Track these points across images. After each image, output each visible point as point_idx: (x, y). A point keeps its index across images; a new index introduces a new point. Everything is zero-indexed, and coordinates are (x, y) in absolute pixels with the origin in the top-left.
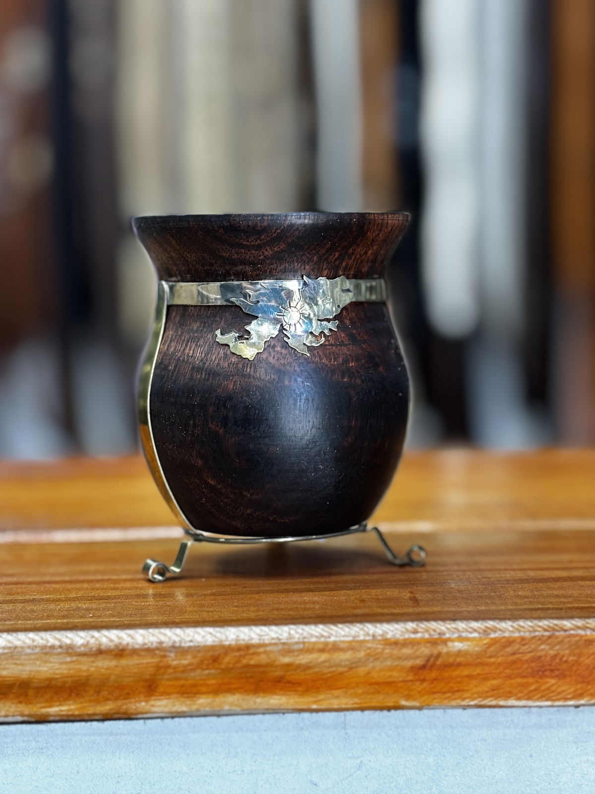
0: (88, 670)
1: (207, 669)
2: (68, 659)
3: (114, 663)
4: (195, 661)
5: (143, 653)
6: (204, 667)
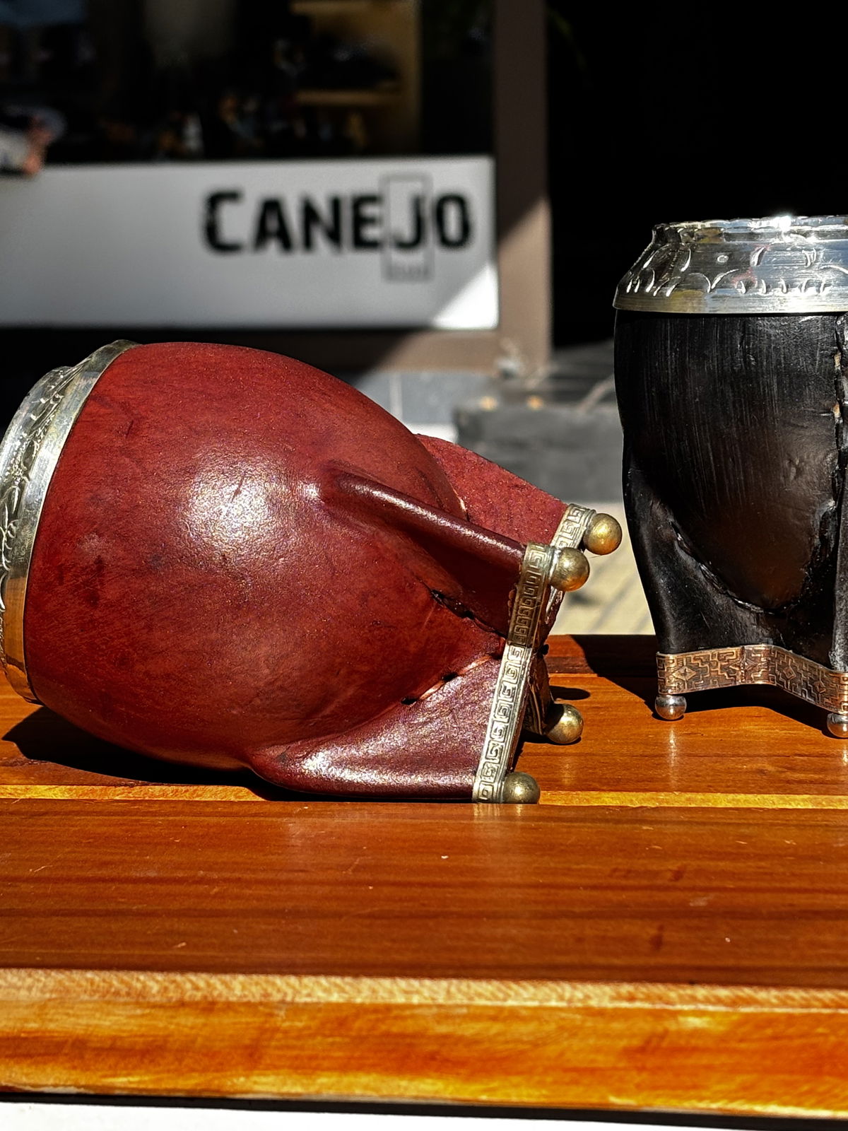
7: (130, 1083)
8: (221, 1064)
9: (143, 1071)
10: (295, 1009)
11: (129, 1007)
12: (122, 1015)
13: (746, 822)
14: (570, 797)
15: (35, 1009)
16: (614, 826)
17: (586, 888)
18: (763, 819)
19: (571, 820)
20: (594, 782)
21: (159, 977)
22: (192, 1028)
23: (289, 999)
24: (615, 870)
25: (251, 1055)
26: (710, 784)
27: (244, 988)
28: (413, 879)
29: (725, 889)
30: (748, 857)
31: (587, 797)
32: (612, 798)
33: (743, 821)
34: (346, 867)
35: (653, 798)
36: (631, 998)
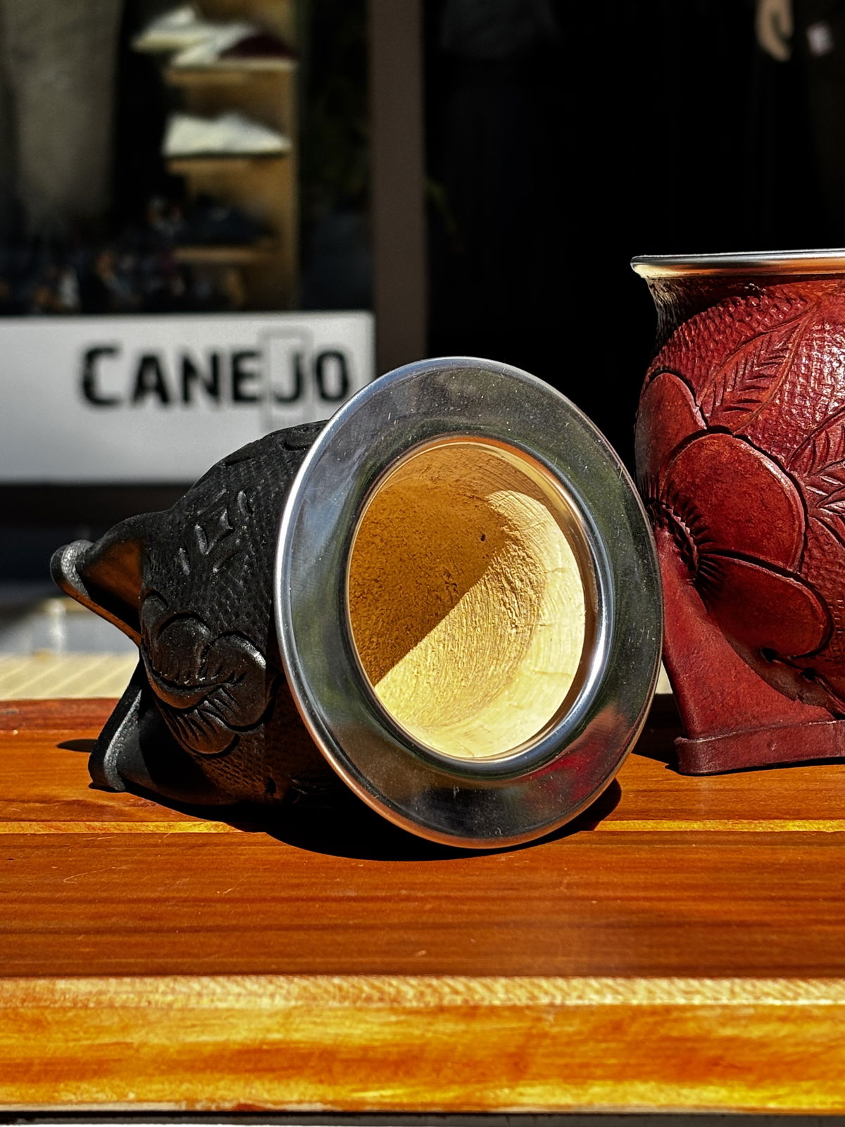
0: (422, 1036)
1: (605, 1041)
2: (393, 1018)
3: (462, 1027)
4: (585, 1029)
5: (506, 1013)
6: (600, 1037)
7: (382, 1096)
8: (483, 1074)
9: (396, 1084)
10: (564, 1012)
11: (382, 1014)
12: (372, 1023)
15: (279, 1019)
21: (413, 981)
22: (451, 1035)
23: (558, 1001)
25: (516, 1064)
27: (507, 991)
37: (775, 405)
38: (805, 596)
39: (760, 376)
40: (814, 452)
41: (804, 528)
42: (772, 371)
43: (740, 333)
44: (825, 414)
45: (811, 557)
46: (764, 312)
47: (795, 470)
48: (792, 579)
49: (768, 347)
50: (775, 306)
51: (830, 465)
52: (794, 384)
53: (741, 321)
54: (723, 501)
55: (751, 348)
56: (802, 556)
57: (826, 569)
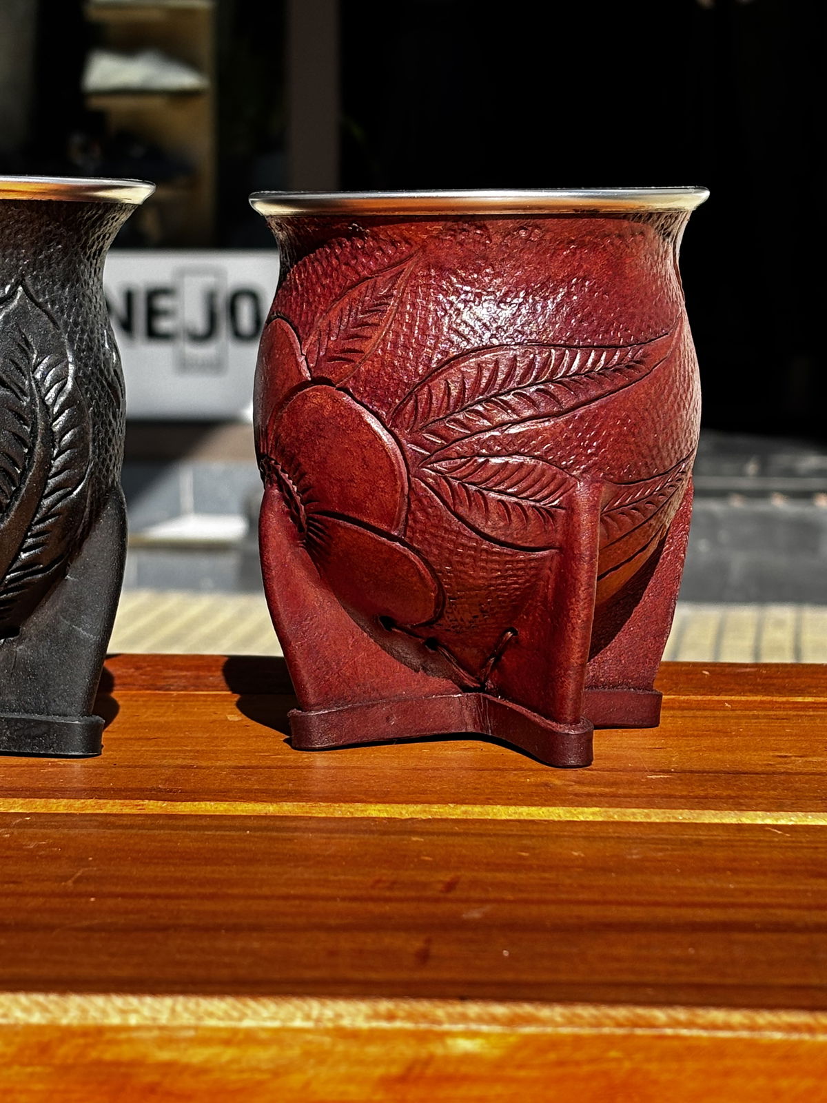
13: (528, 833)
14: (331, 810)
16: (380, 837)
17: (344, 899)
18: (548, 831)
19: (331, 831)
20: (360, 794)
24: (379, 881)
26: (488, 797)
28: (142, 890)
29: (502, 901)
30: (530, 868)
31: (352, 810)
32: (379, 811)
33: (524, 833)
34: (65, 878)
35: (425, 811)
36: (391, 1017)
37: (376, 356)
38: (411, 561)
39: (364, 324)
40: (416, 408)
41: (406, 489)
42: (375, 320)
43: (345, 276)
44: (427, 366)
45: (415, 520)
46: (369, 255)
47: (397, 426)
48: (398, 544)
49: (372, 294)
50: (380, 249)
51: (434, 421)
52: (397, 335)
53: (347, 264)
54: (325, 458)
55: (355, 294)
56: (407, 519)
57: (431, 534)
